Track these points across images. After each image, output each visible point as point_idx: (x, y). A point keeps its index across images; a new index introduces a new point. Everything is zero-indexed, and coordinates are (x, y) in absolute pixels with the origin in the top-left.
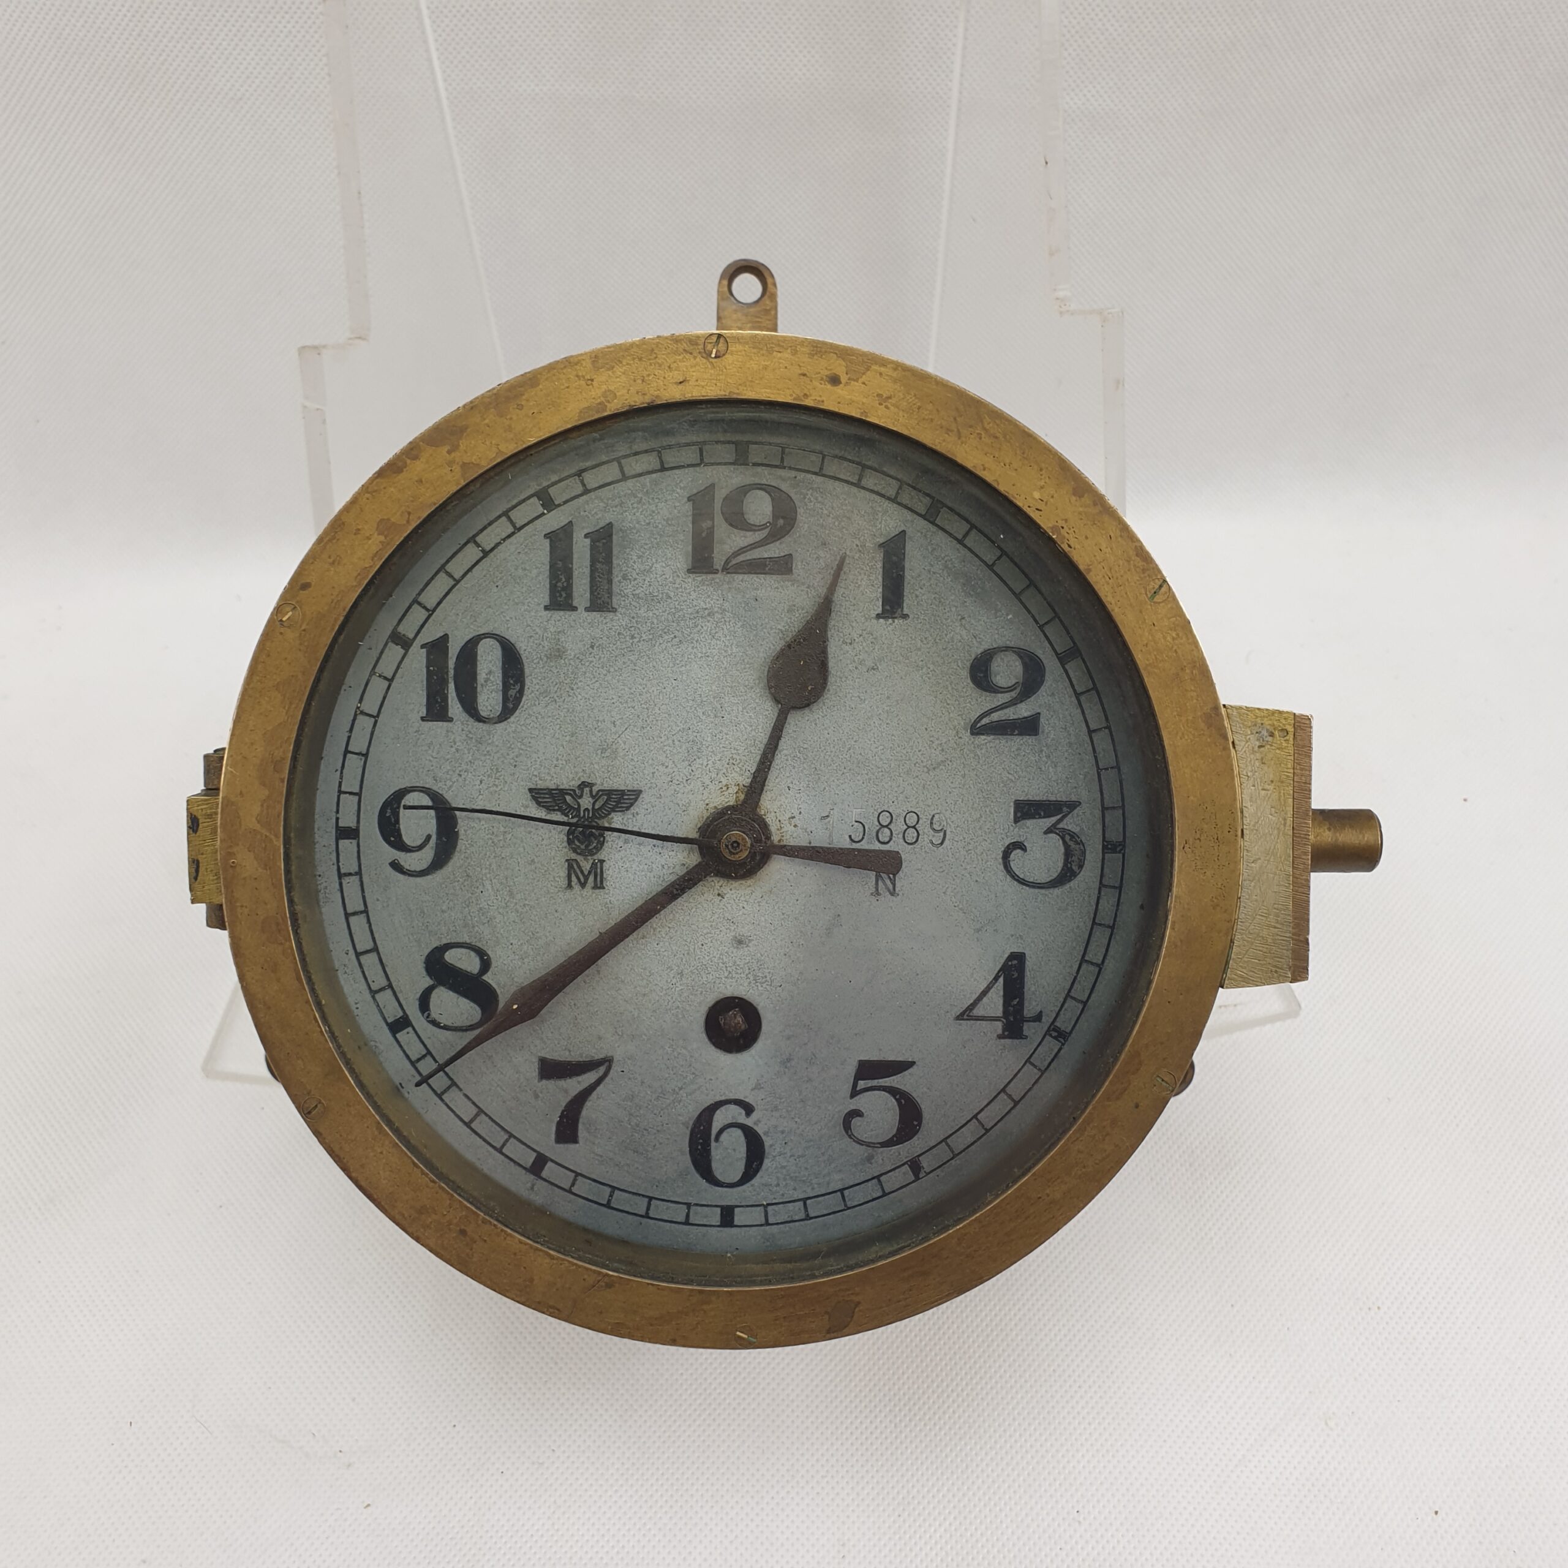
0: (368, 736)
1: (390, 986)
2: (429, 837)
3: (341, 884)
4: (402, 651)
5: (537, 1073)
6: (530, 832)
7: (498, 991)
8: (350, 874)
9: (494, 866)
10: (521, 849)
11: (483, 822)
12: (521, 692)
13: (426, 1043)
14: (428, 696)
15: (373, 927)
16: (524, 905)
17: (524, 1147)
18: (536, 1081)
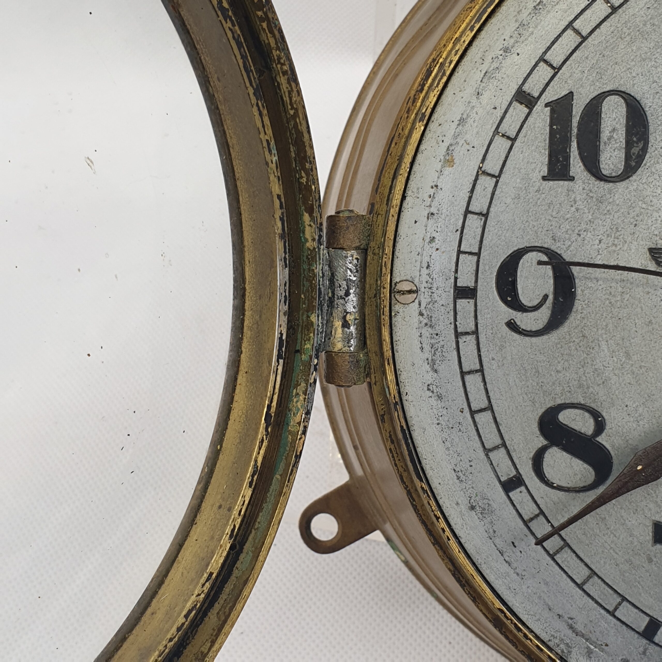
0: (489, 196)
1: (504, 445)
2: (546, 297)
3: (457, 343)
4: (526, 110)
5: (651, 538)
6: (648, 293)
7: (612, 453)
8: (467, 333)
9: (610, 326)
10: (639, 310)
11: (600, 282)
12: (644, 150)
13: (539, 502)
14: (550, 156)
15: (488, 386)
16: (641, 367)
17: (636, 610)
18: (650, 545)
